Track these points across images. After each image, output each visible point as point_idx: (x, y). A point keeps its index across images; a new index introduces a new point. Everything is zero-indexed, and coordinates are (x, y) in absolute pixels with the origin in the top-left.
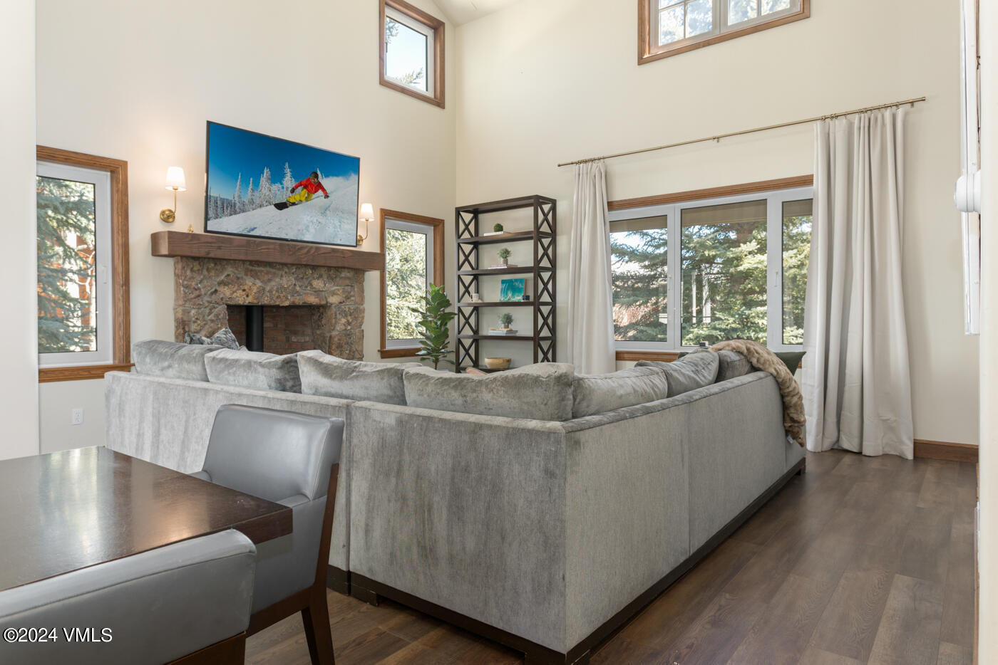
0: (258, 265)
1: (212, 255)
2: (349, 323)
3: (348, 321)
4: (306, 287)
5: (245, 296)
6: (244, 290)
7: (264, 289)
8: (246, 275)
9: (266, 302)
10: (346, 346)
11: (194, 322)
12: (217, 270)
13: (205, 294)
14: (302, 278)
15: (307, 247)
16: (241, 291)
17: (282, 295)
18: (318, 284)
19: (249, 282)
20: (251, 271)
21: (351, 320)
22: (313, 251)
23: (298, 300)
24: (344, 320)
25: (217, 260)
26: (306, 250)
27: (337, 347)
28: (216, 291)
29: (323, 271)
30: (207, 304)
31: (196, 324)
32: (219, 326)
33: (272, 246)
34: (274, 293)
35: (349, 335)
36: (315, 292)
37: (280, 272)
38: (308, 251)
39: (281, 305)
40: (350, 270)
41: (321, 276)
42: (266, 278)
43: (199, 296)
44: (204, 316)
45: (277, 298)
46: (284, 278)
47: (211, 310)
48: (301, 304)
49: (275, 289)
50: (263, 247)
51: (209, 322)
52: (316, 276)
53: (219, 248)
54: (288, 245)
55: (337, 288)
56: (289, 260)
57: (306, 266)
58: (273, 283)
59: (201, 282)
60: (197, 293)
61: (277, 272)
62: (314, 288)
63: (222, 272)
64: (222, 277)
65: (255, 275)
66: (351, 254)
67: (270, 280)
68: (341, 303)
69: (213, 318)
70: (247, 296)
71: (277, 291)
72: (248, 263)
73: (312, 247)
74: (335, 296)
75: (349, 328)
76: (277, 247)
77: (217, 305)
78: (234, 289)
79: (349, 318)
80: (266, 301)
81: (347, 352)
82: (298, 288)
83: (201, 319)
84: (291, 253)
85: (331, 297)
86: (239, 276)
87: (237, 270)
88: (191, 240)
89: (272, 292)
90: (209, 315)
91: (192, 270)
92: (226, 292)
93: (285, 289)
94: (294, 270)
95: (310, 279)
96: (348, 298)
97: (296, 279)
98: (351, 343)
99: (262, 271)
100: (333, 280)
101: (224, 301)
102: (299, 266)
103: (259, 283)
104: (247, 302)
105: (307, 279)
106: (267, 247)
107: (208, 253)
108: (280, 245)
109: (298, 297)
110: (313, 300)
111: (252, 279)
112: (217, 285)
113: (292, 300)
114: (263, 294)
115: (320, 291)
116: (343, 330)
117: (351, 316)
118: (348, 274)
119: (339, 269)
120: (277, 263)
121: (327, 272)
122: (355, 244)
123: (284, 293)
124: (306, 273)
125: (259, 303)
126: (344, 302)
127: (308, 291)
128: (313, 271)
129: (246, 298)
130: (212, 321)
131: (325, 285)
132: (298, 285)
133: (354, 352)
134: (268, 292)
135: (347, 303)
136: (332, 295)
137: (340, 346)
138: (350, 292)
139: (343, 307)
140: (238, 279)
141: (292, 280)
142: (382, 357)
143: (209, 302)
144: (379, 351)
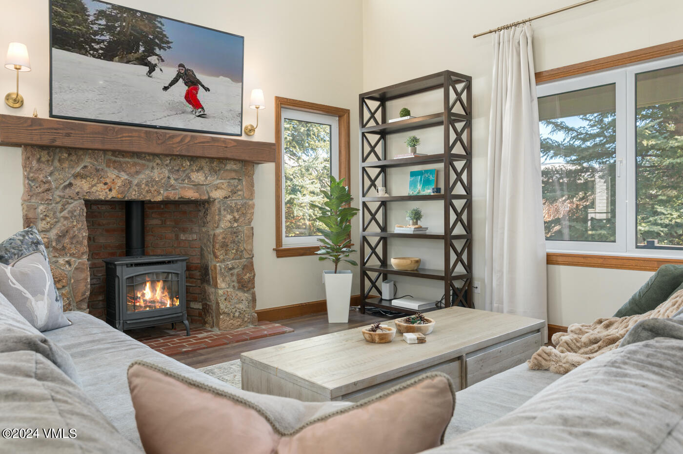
0: (123, 155)
1: (57, 143)
2: (236, 220)
3: (234, 217)
4: (183, 180)
5: (107, 190)
6: (106, 184)
7: (130, 183)
8: (109, 167)
9: (133, 197)
10: (232, 245)
11: (42, 219)
12: (71, 160)
13: (57, 188)
14: (178, 171)
15: (180, 135)
16: (102, 185)
17: (152, 189)
18: (198, 177)
19: (111, 174)
20: (115, 162)
21: (237, 217)
23: (173, 195)
24: (229, 217)
25: (71, 150)
26: (178, 140)
27: (222, 247)
28: (70, 185)
29: (203, 163)
30: (58, 199)
31: (44, 222)
32: (75, 223)
33: (134, 134)
34: (143, 186)
35: (235, 233)
36: (194, 185)
37: (151, 164)
38: (182, 140)
39: (152, 200)
40: (237, 162)
41: (201, 169)
42: (133, 170)
43: (48, 190)
44: (55, 213)
45: (147, 192)
46: (156, 171)
47: (63, 205)
48: (177, 199)
49: (144, 182)
50: (124, 135)
51: (62, 220)
52: (194, 168)
53: (68, 135)
54: (156, 133)
55: (221, 181)
56: (158, 150)
57: (183, 157)
58: (142, 176)
59: (51, 174)
60: (46, 186)
61: (147, 163)
62: (193, 181)
63: (77, 163)
64: (78, 169)
65: (120, 167)
66: (235, 144)
67: (137, 173)
68: (226, 198)
69: (67, 215)
70: (110, 190)
71: (147, 185)
72: (110, 153)
73: (186, 136)
74: (219, 191)
75: (236, 225)
76: (143, 135)
77: (72, 201)
78: (94, 183)
79: (236, 214)
80: (133, 195)
81: (234, 251)
82: (173, 181)
83: (51, 215)
84: (160, 142)
85: (214, 191)
86: (99, 167)
87: (97, 161)
88: (31, 126)
89: (141, 186)
90: (61, 212)
91: (39, 160)
92: (83, 186)
93: (157, 182)
94: (168, 162)
95: (187, 172)
96: (234, 192)
97: (170, 171)
98: (239, 242)
99: (128, 162)
100: (216, 172)
101: (80, 196)
102: (173, 157)
103: (124, 176)
104: (110, 197)
105: (184, 171)
106: (130, 134)
107: (54, 140)
108: (146, 132)
109: (173, 191)
110: (191, 194)
111: (116, 172)
112: (72, 178)
113: (165, 195)
114: (130, 188)
115: (200, 185)
116: (229, 228)
117: (238, 212)
118: (234, 166)
119: (222, 160)
120: (145, 153)
121: (208, 164)
122: (240, 133)
123: (155, 187)
124: (182, 165)
125: (124, 197)
126: (229, 196)
127: (186, 185)
128: (192, 163)
129: (108, 192)
130: (66, 218)
131: (206, 178)
132: (172, 179)
133: (242, 251)
134: (136, 185)
135: (234, 198)
136: (216, 190)
137: (224, 245)
138: (237, 186)
139: (229, 202)
140: (97, 170)
141: (165, 172)
142: (278, 256)
143: (61, 197)
144: (274, 249)
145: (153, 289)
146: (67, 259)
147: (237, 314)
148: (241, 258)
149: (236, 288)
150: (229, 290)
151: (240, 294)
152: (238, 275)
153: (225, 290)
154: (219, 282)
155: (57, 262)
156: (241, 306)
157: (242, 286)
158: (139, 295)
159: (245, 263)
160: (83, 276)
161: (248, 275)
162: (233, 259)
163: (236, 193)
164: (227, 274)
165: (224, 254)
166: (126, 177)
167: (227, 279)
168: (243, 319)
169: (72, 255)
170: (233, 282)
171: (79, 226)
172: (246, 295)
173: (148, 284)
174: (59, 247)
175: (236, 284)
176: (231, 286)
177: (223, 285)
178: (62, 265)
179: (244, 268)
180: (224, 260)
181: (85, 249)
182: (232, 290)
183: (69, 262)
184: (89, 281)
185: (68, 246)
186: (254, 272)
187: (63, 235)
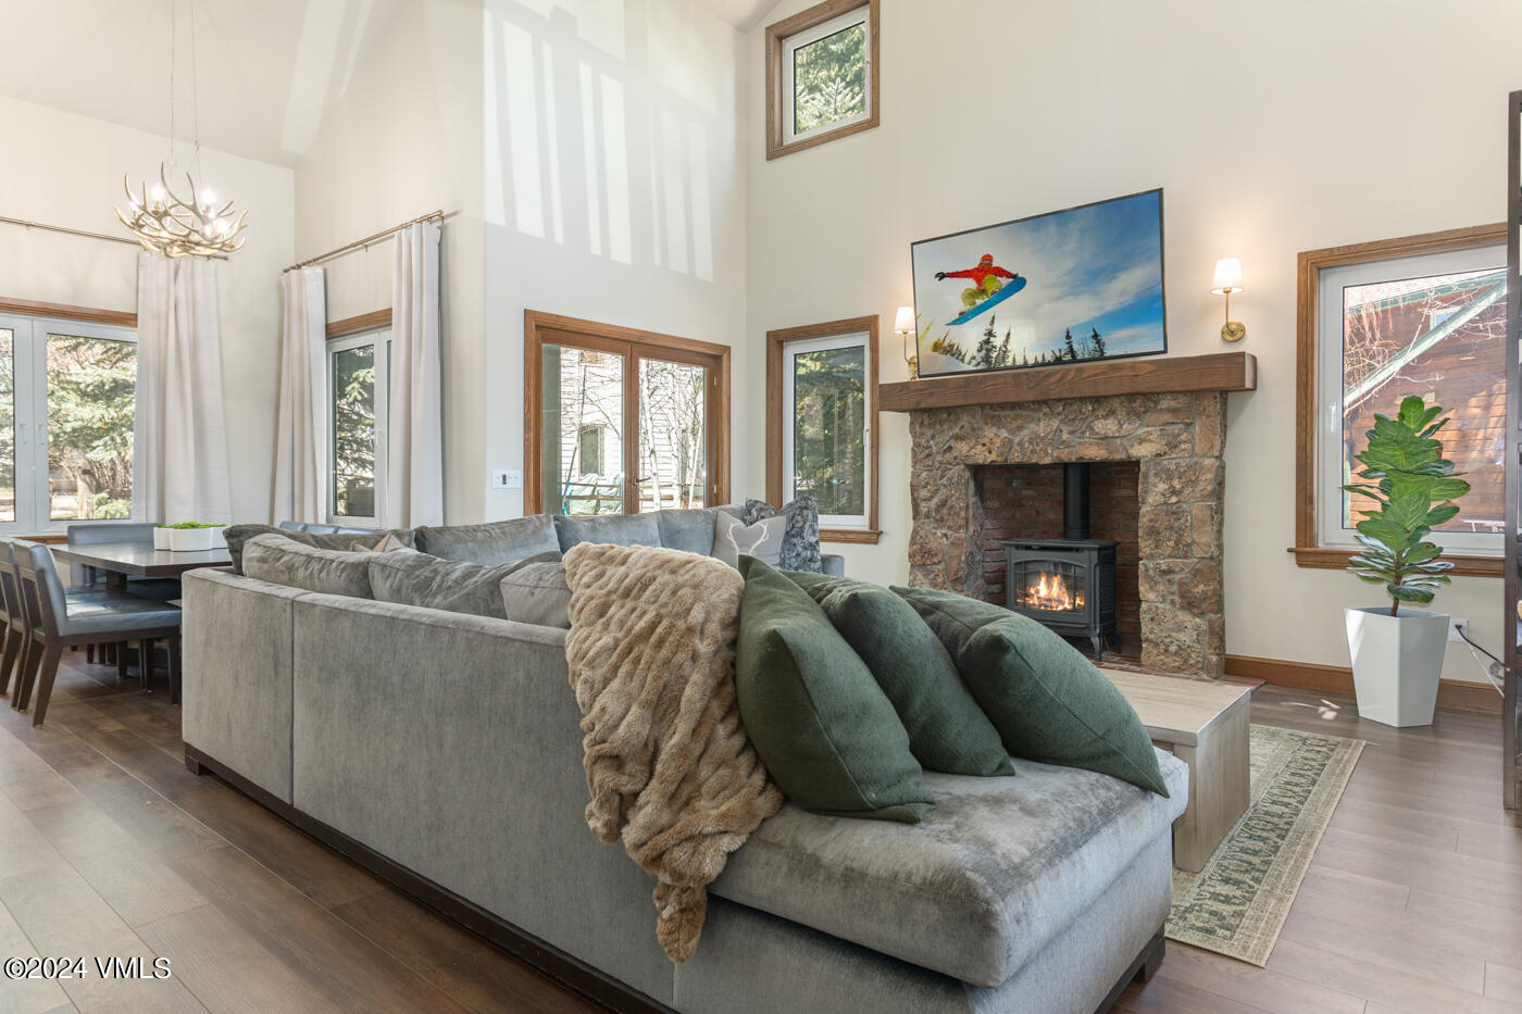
0: (1002, 408)
1: (922, 406)
2: (1174, 492)
3: (1172, 487)
4: (1083, 433)
5: (986, 453)
6: (984, 445)
7: (1011, 441)
8: (986, 424)
9: (1017, 460)
10: (1168, 533)
12: (950, 421)
13: (938, 453)
14: (1073, 419)
15: (1059, 371)
16: (980, 446)
17: (1038, 448)
18: (1106, 426)
19: (989, 432)
20: (993, 417)
21: (1178, 487)
22: (1072, 374)
23: (1066, 455)
24: (1162, 487)
25: (950, 410)
26: (1058, 376)
27: (1149, 534)
28: (950, 448)
29: (1116, 403)
30: (938, 465)
31: (926, 490)
32: (953, 492)
34: (1027, 445)
35: (1174, 513)
36: (1100, 439)
37: (1037, 415)
38: (1062, 378)
39: (1040, 463)
40: (1180, 396)
41: (1112, 413)
42: (1014, 425)
43: (929, 455)
44: (935, 480)
45: (1032, 452)
46: (1042, 424)
47: (943, 472)
48: (1073, 459)
49: (1027, 439)
51: (942, 488)
52: (1101, 413)
53: (932, 394)
54: (1027, 374)
55: (1149, 429)
56: (1030, 396)
57: (1082, 399)
58: (1026, 432)
59: (933, 438)
60: (927, 452)
61: (1031, 414)
62: (1097, 433)
63: (956, 423)
64: (957, 430)
65: (998, 422)
66: (1153, 368)
67: (1020, 428)
68: (1159, 455)
69: (945, 483)
70: (990, 452)
71: (1031, 444)
72: (988, 407)
73: (1068, 371)
74: (1146, 445)
75: (1174, 499)
77: (950, 467)
78: (972, 444)
79: (1176, 482)
80: (1016, 457)
81: (1171, 543)
82: (1065, 436)
83: (932, 483)
84: (1032, 385)
85: (1137, 446)
86: (976, 426)
87: (974, 418)
89: (1024, 445)
90: (941, 479)
91: (922, 424)
92: (962, 448)
93: (1043, 439)
94: (1061, 408)
95: (1089, 420)
96: (1173, 446)
97: (1061, 421)
98: (1180, 529)
99: (1009, 416)
100: (1139, 417)
101: (960, 460)
102: (1068, 401)
103: (1004, 433)
104: (989, 460)
105: (1084, 419)
107: (919, 403)
108: (1014, 376)
109: (1067, 450)
110: (1095, 453)
111: (995, 430)
112: (952, 441)
113: (1056, 454)
114: (1011, 448)
115: (1108, 437)
116: (1161, 504)
117: (1180, 478)
118: (1173, 403)
119: (1151, 396)
120: (1028, 402)
121: (1126, 404)
122: (1163, 349)
123: (1041, 446)
124: (1080, 410)
125: (1006, 460)
126: (1165, 453)
127: (1087, 440)
128: (1096, 406)
129: (988, 455)
130: (945, 486)
131: (1121, 427)
132: (1065, 432)
133: (1188, 545)
134: (1018, 444)
135: (1174, 456)
136: (1140, 444)
137: (1153, 532)
138: (1179, 435)
139: (1165, 463)
140: (974, 429)
141: (1055, 424)
142: (1301, 565)
143: (941, 463)
144: (1290, 550)
145: (1049, 584)
146: (944, 532)
147: (1173, 648)
148: (1185, 557)
149: (1178, 606)
150: (1160, 605)
151: (1184, 617)
153: (1154, 604)
154: (1141, 589)
155: (935, 533)
156: (1182, 636)
157: (1189, 604)
158: (1032, 591)
159: (1198, 566)
160: (957, 552)
161: (1201, 586)
162: (1170, 556)
163: (1176, 446)
164: (1160, 580)
165: (1153, 546)
166: (1006, 435)
167: (1161, 587)
168: (1186, 661)
169: (950, 528)
170: (1172, 594)
171: (957, 495)
172: (1197, 620)
173: (1043, 579)
174: (938, 517)
175: (1177, 598)
176: (1169, 601)
177: (1151, 596)
178: (939, 538)
179: (1197, 573)
180: (1151, 557)
181: (962, 522)
182: (1168, 607)
183: (945, 535)
184: (963, 558)
185: (946, 518)
186: (1221, 583)
187: (943, 504)
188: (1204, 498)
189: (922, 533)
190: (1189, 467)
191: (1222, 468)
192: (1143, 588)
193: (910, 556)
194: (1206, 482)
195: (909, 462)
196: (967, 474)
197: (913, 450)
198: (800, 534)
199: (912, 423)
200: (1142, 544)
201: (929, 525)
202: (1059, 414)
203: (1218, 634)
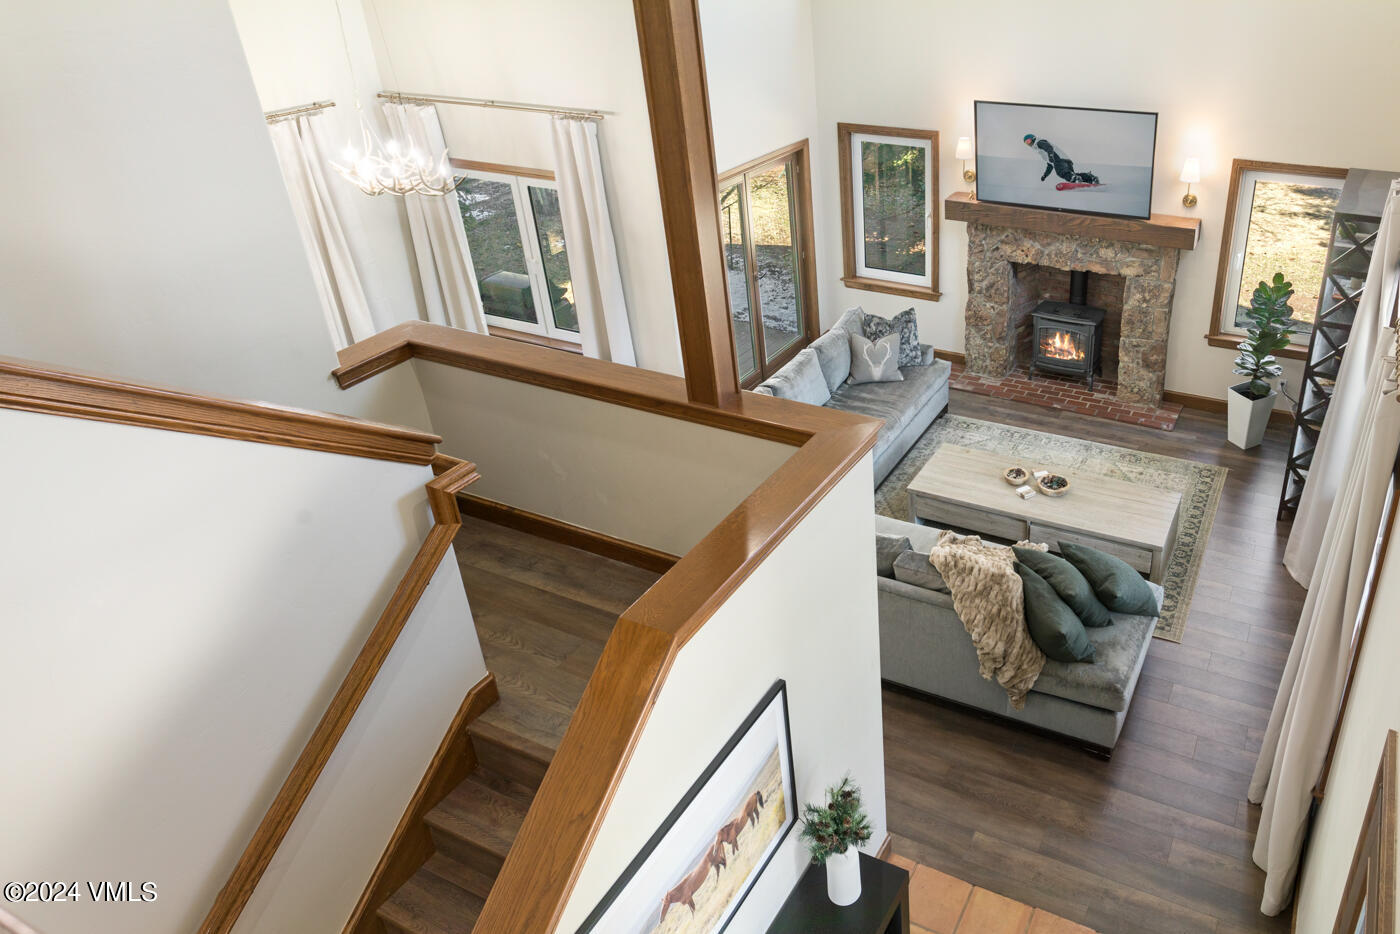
2: (1145, 300)
3: (1144, 297)
4: (1091, 255)
5: (1024, 256)
6: (1023, 251)
7: (1042, 252)
8: (1025, 237)
9: (1046, 264)
10: (1139, 324)
11: (977, 272)
12: (999, 230)
13: (988, 250)
14: (1086, 246)
16: (1020, 251)
17: (1061, 260)
18: (1107, 253)
19: (1027, 243)
20: (1030, 234)
21: (1148, 298)
22: (1088, 222)
23: (1080, 267)
24: (1138, 296)
27: (1128, 323)
28: (997, 249)
30: (988, 259)
31: (978, 275)
34: (1053, 256)
35: (1143, 313)
36: (1102, 260)
38: (1080, 224)
39: (1062, 269)
41: (1111, 245)
42: (1045, 242)
43: (981, 251)
45: (1056, 261)
46: (1064, 244)
47: (992, 264)
48: (1084, 271)
49: (1054, 253)
51: (991, 275)
52: (1104, 244)
53: (987, 216)
55: (1134, 259)
58: (1053, 248)
59: (984, 239)
60: (980, 249)
61: (1057, 237)
62: (1101, 257)
63: (1002, 232)
64: (1003, 237)
65: (1033, 238)
67: (1049, 244)
68: (1138, 276)
69: (994, 271)
70: (1027, 256)
71: (1056, 256)
73: (1085, 218)
74: (1131, 268)
75: (1144, 305)
77: (998, 261)
78: (1014, 248)
79: (1146, 295)
80: (1045, 262)
81: (1140, 330)
82: (1079, 255)
85: (1125, 268)
86: (1018, 238)
87: (1016, 232)
88: (963, 208)
89: (1051, 256)
90: (990, 269)
91: (976, 229)
92: (1007, 250)
93: (1065, 255)
94: (1078, 238)
95: (1096, 248)
96: (1147, 272)
97: (1078, 245)
98: (1147, 323)
99: (1041, 235)
100: (1128, 251)
101: (1005, 258)
103: (1037, 246)
104: (1025, 261)
105: (1093, 247)
109: (1080, 264)
110: (1098, 268)
111: (1031, 242)
112: (1000, 244)
113: (1072, 266)
114: (1042, 256)
115: (1107, 260)
116: (1136, 306)
117: (1149, 293)
118: (1149, 247)
120: (1057, 233)
122: (1146, 215)
123: (1063, 259)
124: (1091, 242)
125: (1038, 263)
126: (1141, 276)
127: (1094, 260)
128: (1101, 241)
129: (1025, 258)
130: (993, 274)
131: (1116, 255)
132: (1080, 252)
133: (1150, 332)
134: (1047, 255)
135: (1147, 278)
136: (1127, 267)
137: (1130, 322)
138: (1151, 266)
139: (1141, 282)
140: (1016, 240)
141: (1074, 246)
142: (1210, 345)
143: (991, 258)
144: (1206, 337)
145: (1062, 341)
146: (992, 305)
147: (1136, 390)
148: (1148, 339)
149: (1141, 366)
150: (1131, 365)
151: (1143, 372)
152: (1144, 354)
153: (1127, 364)
155: (985, 305)
156: (1142, 384)
157: (1147, 365)
158: (1050, 342)
159: (1154, 345)
160: (1001, 320)
161: (1155, 357)
162: (1139, 337)
163: (1149, 273)
164: (1131, 350)
165: (1129, 330)
166: (1039, 247)
167: (1131, 354)
168: (1142, 397)
169: (996, 302)
170: (1138, 359)
171: (1002, 281)
172: (1151, 375)
173: (1058, 336)
174: (988, 294)
175: (1140, 361)
176: (1136, 363)
177: (1126, 359)
178: (988, 308)
179: (1153, 348)
180: (1128, 336)
181: (1005, 300)
182: (1135, 366)
183: (992, 307)
184: (1006, 324)
185: (993, 295)
186: (1166, 355)
187: (991, 286)
188: (1162, 306)
189: (975, 303)
190: (1155, 287)
191: (1174, 288)
192: (1121, 354)
193: (966, 318)
194: (1164, 297)
195: (966, 253)
196: (1009, 267)
197: (969, 246)
198: (908, 342)
199: (968, 227)
200: (1123, 329)
201: (980, 299)
202: (1076, 240)
203: (1161, 382)
